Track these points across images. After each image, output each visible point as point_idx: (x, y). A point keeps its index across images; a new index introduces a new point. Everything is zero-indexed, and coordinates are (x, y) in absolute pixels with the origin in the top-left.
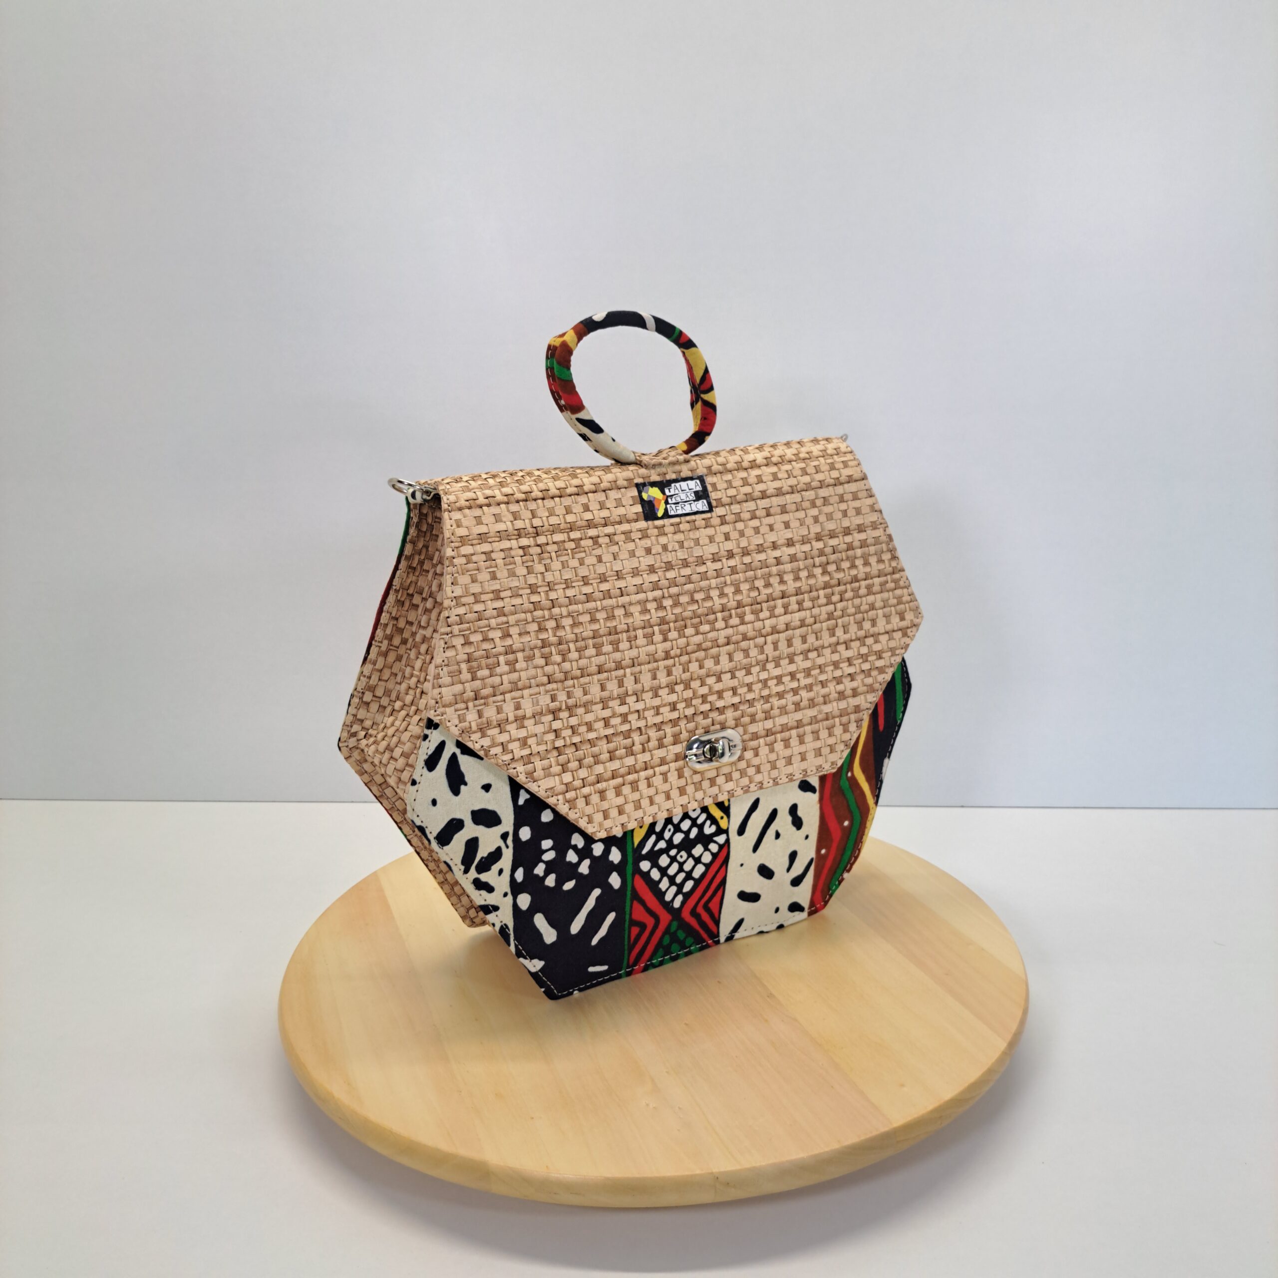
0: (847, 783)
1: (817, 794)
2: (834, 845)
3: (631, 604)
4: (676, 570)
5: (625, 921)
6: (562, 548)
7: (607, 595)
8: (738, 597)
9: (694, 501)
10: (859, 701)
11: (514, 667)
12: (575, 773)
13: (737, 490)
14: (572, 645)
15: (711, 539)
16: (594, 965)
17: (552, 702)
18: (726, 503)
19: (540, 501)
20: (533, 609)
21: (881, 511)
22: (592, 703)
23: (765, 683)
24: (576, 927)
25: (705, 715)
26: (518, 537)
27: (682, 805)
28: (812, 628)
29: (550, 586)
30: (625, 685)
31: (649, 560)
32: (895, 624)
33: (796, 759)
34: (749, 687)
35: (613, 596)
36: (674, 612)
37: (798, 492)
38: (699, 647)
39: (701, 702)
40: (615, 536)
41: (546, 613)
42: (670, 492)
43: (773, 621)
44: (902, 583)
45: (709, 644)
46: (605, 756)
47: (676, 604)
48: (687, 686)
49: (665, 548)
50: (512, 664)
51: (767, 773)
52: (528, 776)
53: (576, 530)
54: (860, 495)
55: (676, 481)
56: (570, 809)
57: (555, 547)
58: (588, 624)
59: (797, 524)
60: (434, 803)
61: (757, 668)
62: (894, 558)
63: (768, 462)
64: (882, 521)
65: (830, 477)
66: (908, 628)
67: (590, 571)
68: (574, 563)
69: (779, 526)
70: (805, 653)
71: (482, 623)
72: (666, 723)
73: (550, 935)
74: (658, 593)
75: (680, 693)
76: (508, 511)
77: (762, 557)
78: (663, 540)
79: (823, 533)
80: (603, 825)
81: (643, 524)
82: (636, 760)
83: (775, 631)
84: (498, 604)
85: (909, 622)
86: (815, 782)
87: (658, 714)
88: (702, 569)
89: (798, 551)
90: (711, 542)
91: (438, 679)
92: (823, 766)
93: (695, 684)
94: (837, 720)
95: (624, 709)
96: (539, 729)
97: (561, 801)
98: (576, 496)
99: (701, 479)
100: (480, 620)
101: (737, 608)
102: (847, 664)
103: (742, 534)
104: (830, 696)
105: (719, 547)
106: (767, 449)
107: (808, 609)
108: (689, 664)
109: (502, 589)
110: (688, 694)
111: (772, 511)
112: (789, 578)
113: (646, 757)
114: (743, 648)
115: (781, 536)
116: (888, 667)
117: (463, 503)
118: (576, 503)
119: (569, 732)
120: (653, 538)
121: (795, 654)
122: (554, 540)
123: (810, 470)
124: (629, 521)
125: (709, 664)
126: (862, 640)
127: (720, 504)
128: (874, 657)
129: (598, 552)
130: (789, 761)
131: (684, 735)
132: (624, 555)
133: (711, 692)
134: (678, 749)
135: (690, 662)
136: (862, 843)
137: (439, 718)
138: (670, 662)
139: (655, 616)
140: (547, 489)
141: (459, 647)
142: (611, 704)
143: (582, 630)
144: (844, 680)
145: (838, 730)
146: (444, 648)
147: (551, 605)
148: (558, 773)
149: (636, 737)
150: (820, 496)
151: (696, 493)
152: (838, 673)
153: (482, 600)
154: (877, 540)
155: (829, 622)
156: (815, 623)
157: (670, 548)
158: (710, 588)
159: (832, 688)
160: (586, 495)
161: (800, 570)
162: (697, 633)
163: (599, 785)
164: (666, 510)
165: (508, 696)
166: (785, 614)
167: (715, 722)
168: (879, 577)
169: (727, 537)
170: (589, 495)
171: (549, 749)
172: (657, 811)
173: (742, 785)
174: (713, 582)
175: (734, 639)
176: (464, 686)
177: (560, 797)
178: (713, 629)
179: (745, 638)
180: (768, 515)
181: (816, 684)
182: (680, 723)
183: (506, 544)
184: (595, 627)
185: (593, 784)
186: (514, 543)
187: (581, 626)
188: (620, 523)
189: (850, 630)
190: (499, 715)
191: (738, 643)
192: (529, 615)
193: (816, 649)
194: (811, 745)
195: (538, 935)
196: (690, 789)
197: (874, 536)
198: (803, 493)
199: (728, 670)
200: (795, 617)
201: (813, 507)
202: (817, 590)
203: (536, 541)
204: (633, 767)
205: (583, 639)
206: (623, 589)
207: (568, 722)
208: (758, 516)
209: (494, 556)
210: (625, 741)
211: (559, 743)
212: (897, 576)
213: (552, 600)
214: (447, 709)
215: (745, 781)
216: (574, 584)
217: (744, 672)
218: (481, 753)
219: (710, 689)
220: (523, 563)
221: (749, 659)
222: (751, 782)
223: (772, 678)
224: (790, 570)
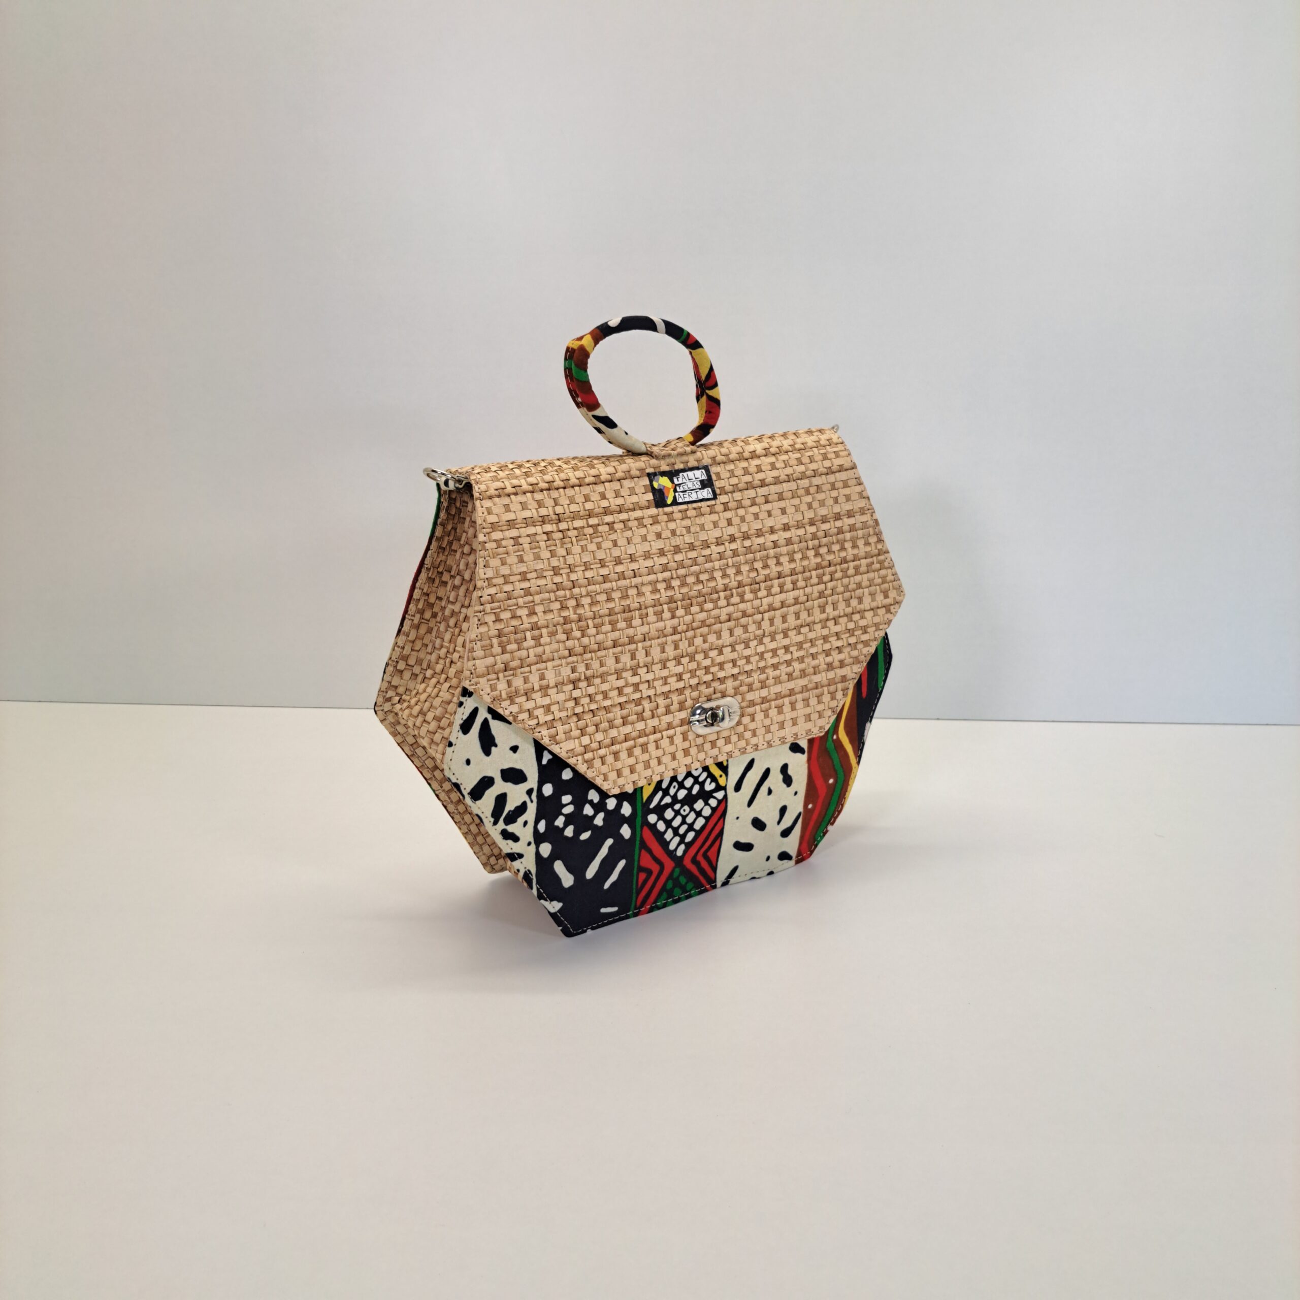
0: (833, 746)
1: (806, 756)
2: (820, 801)
3: (643, 584)
4: (684, 553)
5: (634, 867)
6: (581, 533)
7: (622, 576)
8: (739, 578)
9: (700, 489)
10: (846, 671)
11: (539, 642)
12: (592, 736)
13: (739, 479)
14: (590, 622)
15: (715, 524)
16: (606, 907)
17: (573, 673)
18: (729, 491)
19: (561, 490)
20: (556, 589)
21: (868, 498)
22: (608, 674)
23: (761, 655)
24: (590, 873)
25: (707, 684)
26: (542, 523)
27: (686, 765)
28: (804, 606)
29: (571, 568)
30: (637, 658)
31: (659, 544)
32: (880, 602)
33: (788, 724)
34: (748, 659)
35: (626, 577)
36: (682, 591)
37: (794, 480)
38: (703, 623)
39: (704, 673)
40: (629, 523)
41: (568, 592)
42: (678, 480)
43: (770, 599)
44: (886, 564)
45: (712, 621)
46: (619, 721)
47: (683, 584)
48: (692, 659)
49: (673, 532)
50: (537, 639)
51: (762, 736)
52: (551, 739)
53: (594, 517)
54: (850, 483)
55: (684, 470)
56: (588, 768)
57: (575, 533)
58: (604, 603)
59: (793, 510)
60: (468, 762)
61: (755, 643)
62: (880, 541)
63: (767, 453)
64: (870, 507)
65: (823, 466)
66: (891, 605)
67: (606, 554)
68: (592, 547)
69: (776, 512)
70: (798, 629)
71: (512, 601)
72: (673, 692)
73: (567, 880)
74: (667, 574)
75: (686, 665)
76: (533, 499)
77: (761, 540)
78: (672, 525)
79: (816, 519)
80: (617, 782)
81: (654, 511)
82: (646, 725)
83: (771, 608)
84: (525, 585)
85: (892, 599)
86: (804, 744)
87: (666, 684)
88: (707, 552)
89: (794, 535)
90: (715, 528)
91: (472, 652)
92: (812, 731)
93: (699, 657)
94: (825, 689)
95: (636, 679)
96: (561, 697)
97: (580, 762)
98: (594, 485)
99: (706, 468)
100: (509, 599)
101: (738, 588)
102: (835, 638)
103: (743, 519)
104: (820, 667)
105: (722, 531)
106: (766, 440)
107: (802, 588)
108: (695, 639)
109: (529, 571)
110: (693, 665)
111: (770, 498)
112: (784, 559)
113: (655, 722)
114: (742, 624)
115: (779, 520)
116: (872, 640)
117: (492, 492)
118: (594, 492)
119: (587, 700)
120: (663, 524)
121: (789, 629)
122: (575, 526)
123: (806, 460)
124: (641, 508)
125: (712, 638)
126: (849, 616)
127: (724, 491)
128: (860, 632)
129: (613, 537)
130: (782, 726)
131: (689, 703)
132: (637, 539)
133: (713, 665)
134: (683, 715)
135: (695, 637)
136: (845, 798)
137: (474, 687)
138: (677, 637)
139: (664, 595)
140: (568, 478)
141: (491, 623)
142: (624, 675)
143: (599, 609)
144: (833, 653)
145: (826, 698)
146: (477, 625)
147: (572, 585)
148: (578, 736)
149: (646, 704)
150: (813, 485)
151: (702, 482)
152: (827, 646)
153: (511, 581)
154: (865, 525)
155: (820, 600)
156: (808, 601)
157: (678, 533)
158: (713, 570)
159: (821, 660)
160: (602, 484)
161: (794, 552)
162: (702, 611)
163: (613, 747)
164: (675, 497)
165: (534, 668)
166: (781, 593)
167: (716, 691)
168: (866, 558)
169: (729, 522)
170: (606, 484)
171: (569, 715)
172: (664, 770)
173: (740, 747)
174: (717, 564)
175: (735, 616)
176: (495, 659)
177: (580, 758)
178: (716, 607)
179: (745, 614)
180: (767, 502)
181: (807, 657)
182: (685, 692)
183: (531, 530)
184: (611, 605)
185: (608, 746)
186: (539, 529)
187: (598, 605)
188: (633, 510)
189: (839, 608)
190: (526, 685)
191: (738, 619)
192: (552, 594)
193: (808, 625)
194: (801, 711)
195: (558, 879)
196: (693, 751)
197: (862, 521)
198: (799, 481)
199: (728, 644)
200: (790, 595)
201: (808, 495)
202: (810, 571)
203: (558, 527)
204: (643, 732)
205: (600, 617)
206: (636, 571)
207: (586, 691)
208: (757, 503)
209: (521, 540)
210: (636, 708)
211: (579, 710)
212: (881, 558)
213: (572, 581)
214: (481, 680)
215: (742, 744)
216: (592, 567)
217: (743, 646)
218: (510, 719)
219: (713, 661)
220: (547, 547)
221: (748, 634)
222: (747, 745)
223: (768, 652)
224: (786, 552)
